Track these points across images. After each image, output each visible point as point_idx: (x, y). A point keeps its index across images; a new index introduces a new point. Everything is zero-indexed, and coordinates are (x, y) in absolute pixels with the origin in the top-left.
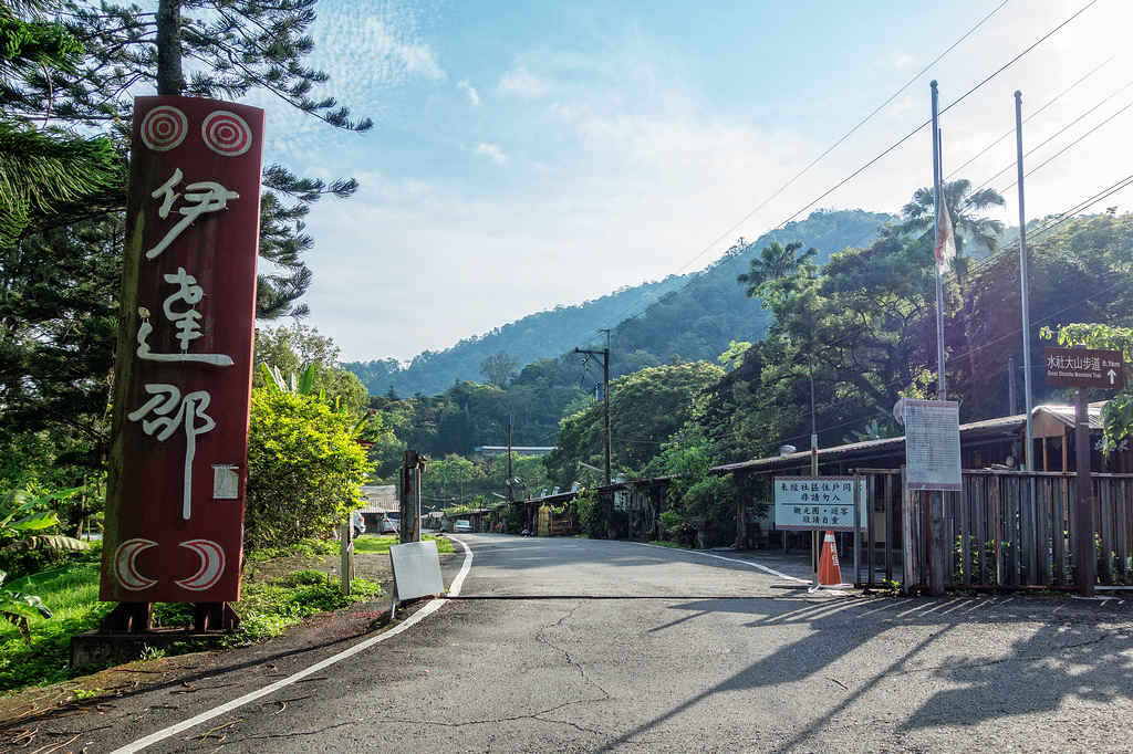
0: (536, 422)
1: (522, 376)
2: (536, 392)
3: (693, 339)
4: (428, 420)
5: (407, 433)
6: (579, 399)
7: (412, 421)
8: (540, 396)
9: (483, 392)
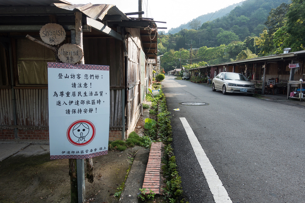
0: (207, 40)
1: (202, 27)
2: (207, 30)
3: (262, 10)
4: (173, 41)
5: (167, 45)
6: (222, 32)
7: (168, 41)
8: (209, 32)
9: (190, 32)
